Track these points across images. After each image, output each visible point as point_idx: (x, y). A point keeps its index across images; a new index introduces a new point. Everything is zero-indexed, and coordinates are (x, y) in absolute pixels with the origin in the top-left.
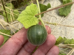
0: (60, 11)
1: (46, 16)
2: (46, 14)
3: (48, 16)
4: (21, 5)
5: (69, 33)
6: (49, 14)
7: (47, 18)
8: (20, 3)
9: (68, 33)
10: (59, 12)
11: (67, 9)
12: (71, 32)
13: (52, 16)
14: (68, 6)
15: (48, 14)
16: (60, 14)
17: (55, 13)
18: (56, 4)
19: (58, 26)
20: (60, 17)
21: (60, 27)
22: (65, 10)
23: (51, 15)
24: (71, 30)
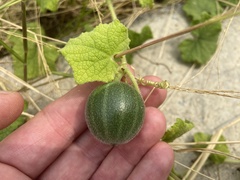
0: (183, 49)
1: (141, 62)
2: (141, 57)
3: (145, 64)
4: (67, 29)
5: (211, 116)
6: (150, 58)
7: (144, 70)
8: (65, 22)
9: (208, 117)
10: (181, 53)
11: (204, 43)
12: (216, 114)
13: (157, 64)
14: (208, 34)
15: (146, 59)
16: (184, 57)
17: (169, 56)
18: (174, 27)
19: (176, 95)
20: (184, 69)
21: (183, 98)
22: (198, 47)
23: (157, 61)
24: (216, 108)
